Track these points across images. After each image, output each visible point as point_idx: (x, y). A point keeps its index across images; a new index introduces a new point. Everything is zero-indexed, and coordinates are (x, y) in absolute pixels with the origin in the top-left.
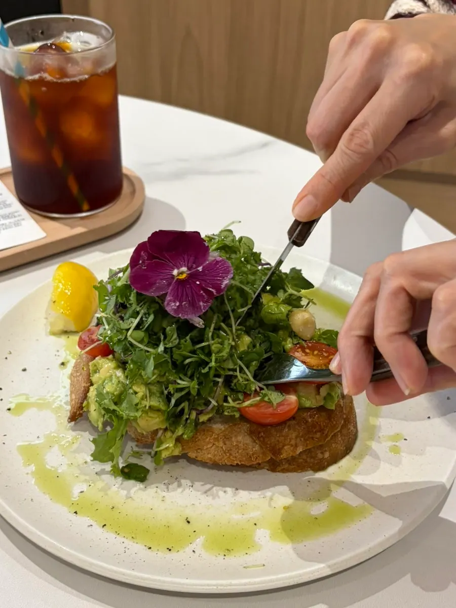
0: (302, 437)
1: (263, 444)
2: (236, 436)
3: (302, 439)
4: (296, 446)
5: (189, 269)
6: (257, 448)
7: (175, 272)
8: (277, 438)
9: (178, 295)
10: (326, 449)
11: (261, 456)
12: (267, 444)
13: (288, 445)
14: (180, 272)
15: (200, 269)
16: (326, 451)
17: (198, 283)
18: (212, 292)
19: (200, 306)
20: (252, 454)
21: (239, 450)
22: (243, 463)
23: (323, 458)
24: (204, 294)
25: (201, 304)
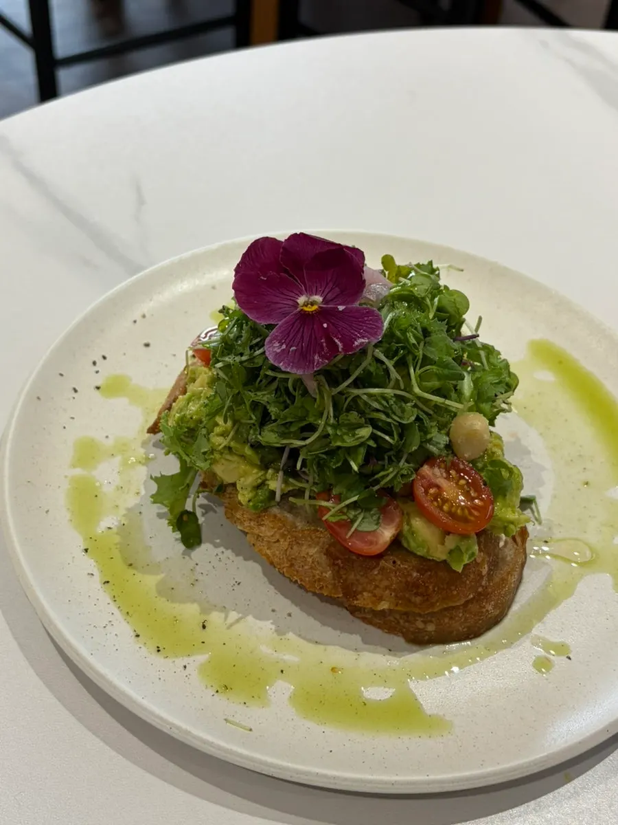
0: (394, 590)
1: (337, 575)
2: (310, 546)
3: (393, 594)
4: (381, 599)
5: (325, 301)
6: (328, 574)
7: (301, 300)
8: (358, 577)
9: (288, 334)
10: (433, 619)
11: (330, 587)
12: (341, 578)
13: (369, 592)
14: (310, 301)
15: (341, 308)
16: (431, 622)
17: (325, 325)
18: (337, 346)
19: (314, 360)
20: (319, 579)
21: (305, 565)
22: (303, 583)
23: (424, 628)
24: (324, 344)
25: (316, 357)
